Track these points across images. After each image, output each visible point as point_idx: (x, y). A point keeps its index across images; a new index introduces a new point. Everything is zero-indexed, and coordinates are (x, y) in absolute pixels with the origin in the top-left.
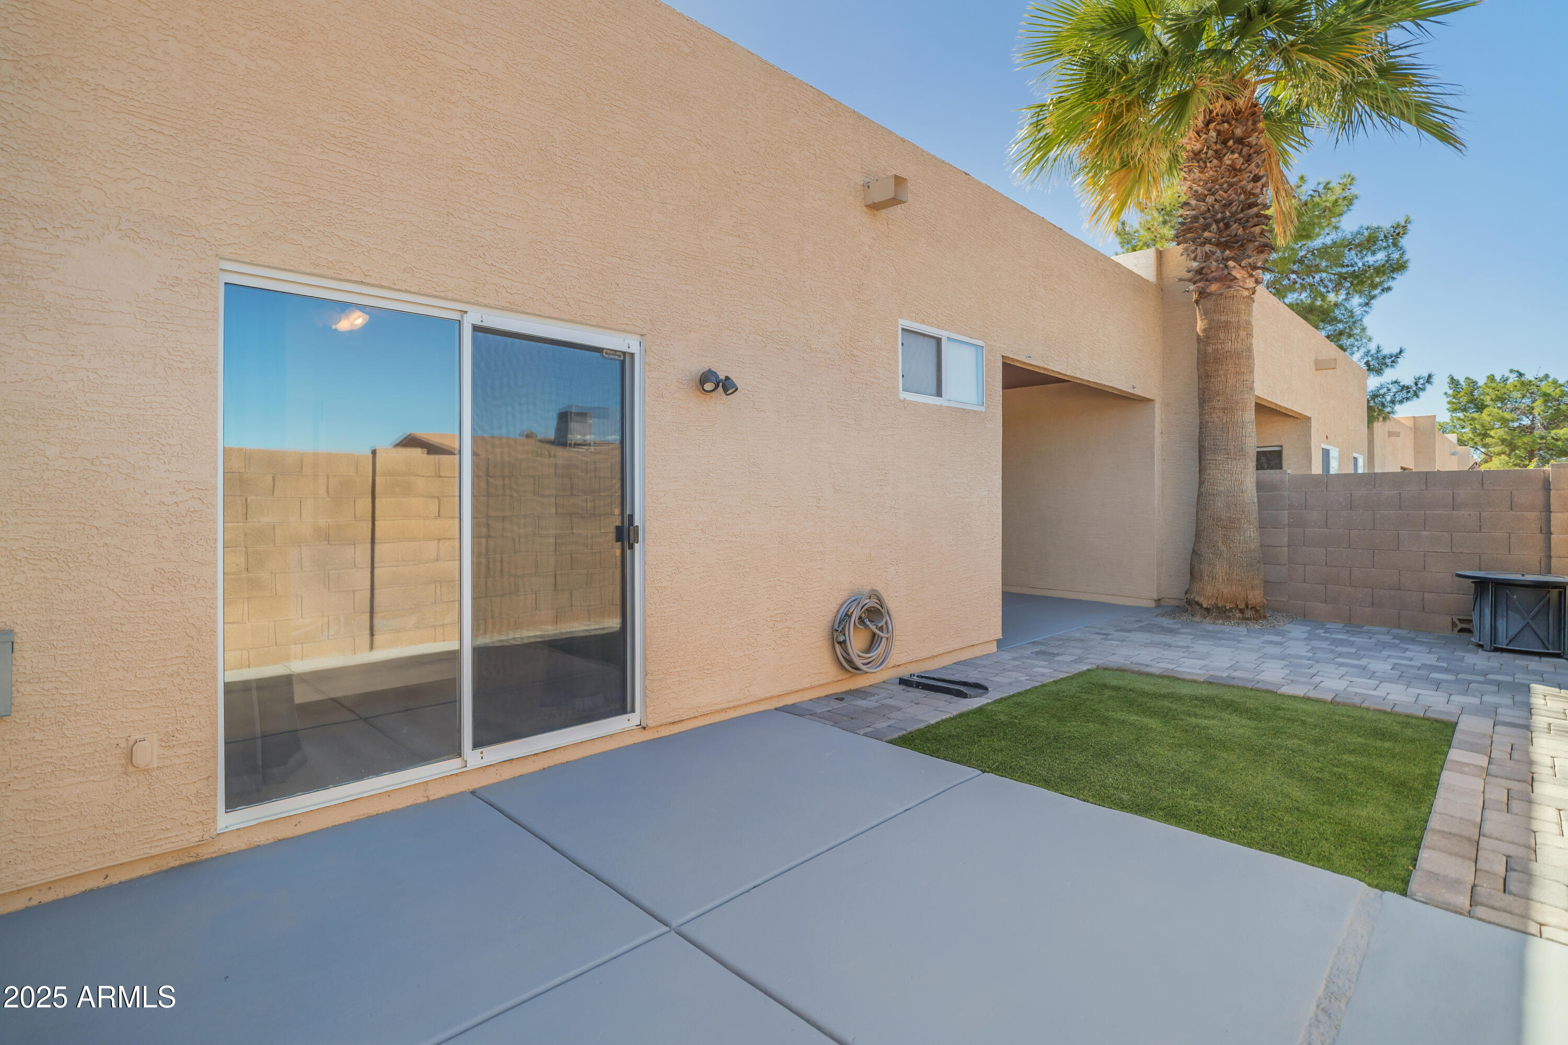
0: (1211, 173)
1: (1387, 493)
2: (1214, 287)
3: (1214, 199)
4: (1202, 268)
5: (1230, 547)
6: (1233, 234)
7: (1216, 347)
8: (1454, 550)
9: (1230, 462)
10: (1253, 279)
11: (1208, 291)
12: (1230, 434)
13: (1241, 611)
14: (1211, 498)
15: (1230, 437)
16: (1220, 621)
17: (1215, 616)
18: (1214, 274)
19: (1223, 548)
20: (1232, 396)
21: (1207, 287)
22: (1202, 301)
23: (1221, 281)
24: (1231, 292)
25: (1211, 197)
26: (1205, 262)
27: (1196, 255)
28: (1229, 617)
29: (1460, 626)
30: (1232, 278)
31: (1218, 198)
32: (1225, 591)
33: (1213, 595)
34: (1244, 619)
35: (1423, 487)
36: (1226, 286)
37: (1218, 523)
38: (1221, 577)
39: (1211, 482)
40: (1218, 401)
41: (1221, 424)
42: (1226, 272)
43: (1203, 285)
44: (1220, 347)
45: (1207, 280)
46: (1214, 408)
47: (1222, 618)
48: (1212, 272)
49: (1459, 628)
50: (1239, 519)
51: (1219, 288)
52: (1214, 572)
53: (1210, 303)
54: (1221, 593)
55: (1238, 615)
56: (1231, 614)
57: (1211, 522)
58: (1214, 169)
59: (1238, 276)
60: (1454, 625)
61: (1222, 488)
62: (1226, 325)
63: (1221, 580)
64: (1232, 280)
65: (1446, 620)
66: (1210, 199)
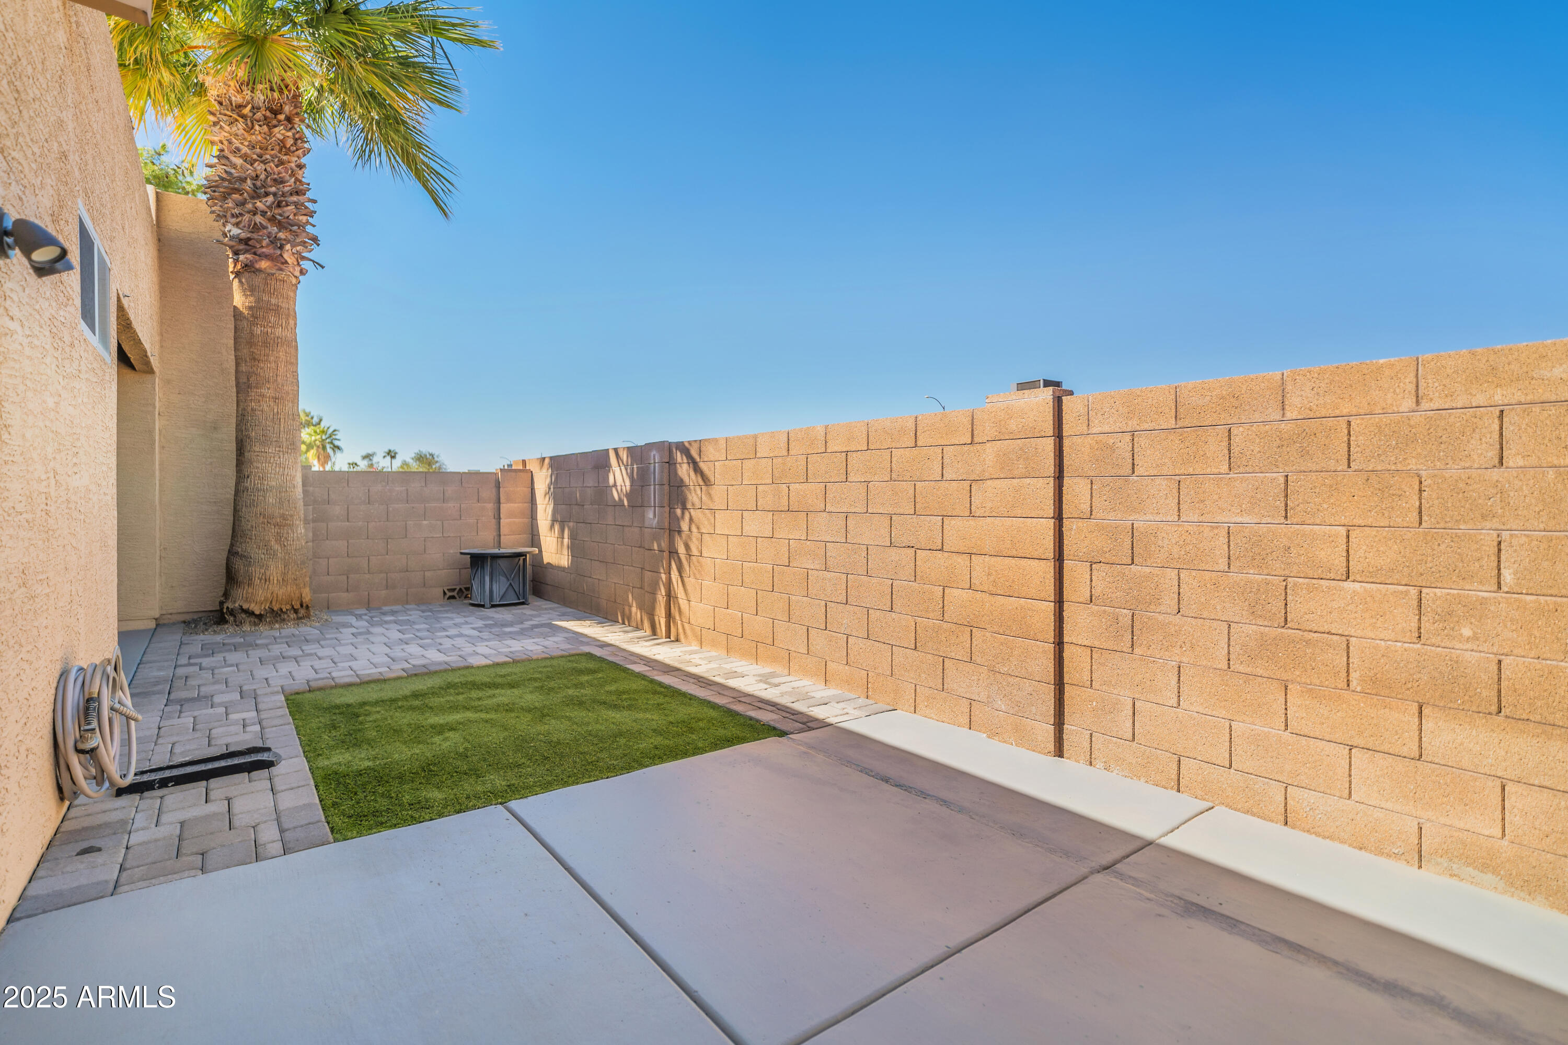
0: (259, 138)
1: (397, 489)
2: (264, 264)
3: (264, 168)
4: (249, 239)
5: (285, 546)
6: (286, 215)
7: (266, 330)
8: (445, 535)
9: (282, 456)
10: (299, 268)
11: (257, 266)
12: (282, 426)
13: (296, 611)
14: (261, 493)
15: (282, 429)
16: (277, 626)
17: (270, 621)
18: (264, 250)
19: (276, 547)
20: (283, 385)
21: (256, 261)
22: (246, 274)
23: (272, 260)
24: (282, 275)
25: (262, 165)
26: (252, 232)
27: (240, 222)
28: (284, 620)
29: (449, 594)
30: (284, 261)
31: (268, 169)
32: (280, 593)
33: (266, 600)
34: (299, 618)
35: (424, 485)
36: (277, 268)
37: (269, 521)
38: (275, 579)
39: (259, 476)
40: (269, 389)
41: (272, 413)
42: (278, 252)
43: (252, 259)
44: (269, 330)
45: (255, 254)
46: (263, 396)
47: (277, 621)
48: (262, 247)
49: (447, 596)
50: (291, 516)
51: (271, 268)
52: (268, 573)
53: (258, 280)
54: (275, 596)
55: (293, 616)
56: (286, 616)
57: (261, 519)
58: (263, 135)
59: (289, 261)
60: (445, 593)
61: (274, 483)
62: (277, 310)
63: (275, 582)
64: (283, 263)
65: (438, 592)
66: (259, 167)
